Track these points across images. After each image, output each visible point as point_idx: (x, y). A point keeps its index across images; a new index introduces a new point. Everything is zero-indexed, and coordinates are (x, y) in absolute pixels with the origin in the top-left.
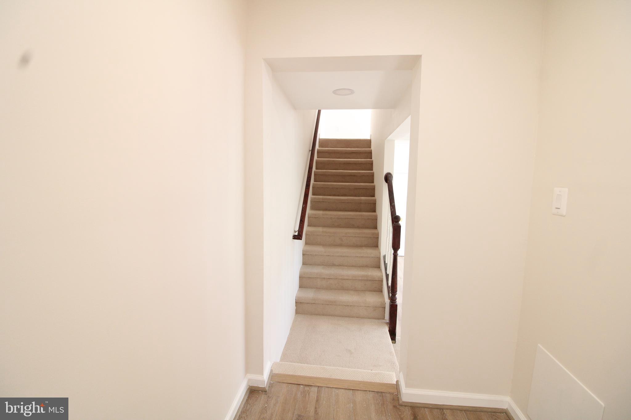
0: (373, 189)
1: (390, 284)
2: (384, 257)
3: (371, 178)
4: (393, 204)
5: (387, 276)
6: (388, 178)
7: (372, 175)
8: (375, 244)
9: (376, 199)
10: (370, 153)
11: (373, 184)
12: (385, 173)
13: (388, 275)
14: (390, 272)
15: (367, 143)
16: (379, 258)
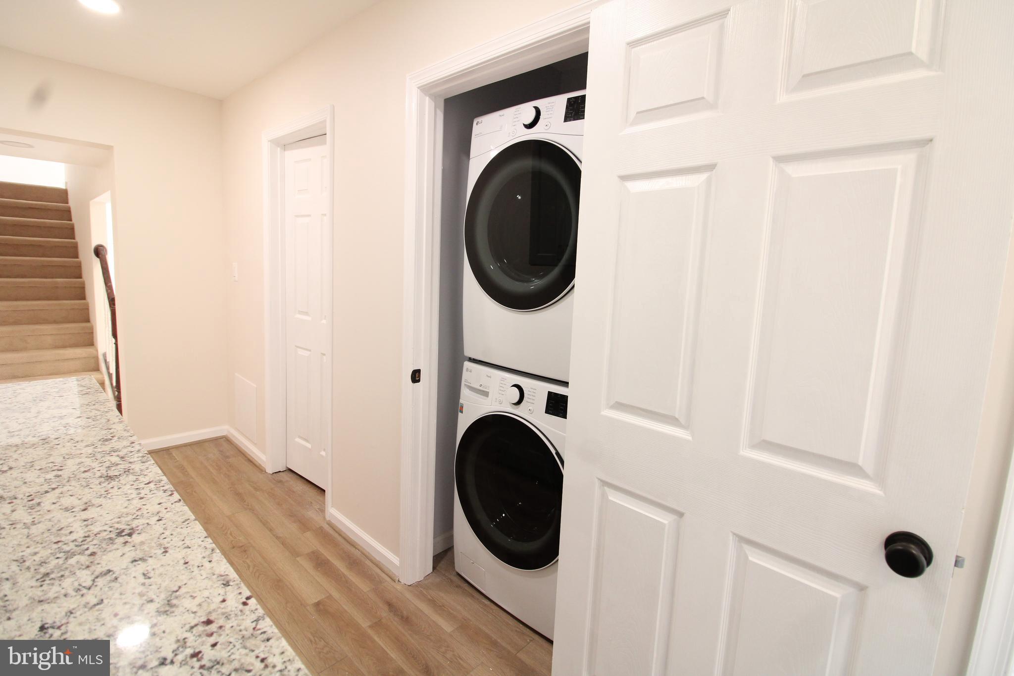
0: (79, 267)
1: (114, 384)
2: (105, 355)
3: (73, 251)
4: (109, 284)
5: (110, 375)
6: (99, 252)
7: (75, 247)
8: (89, 341)
9: (84, 282)
10: (68, 211)
11: (77, 259)
12: (94, 244)
13: (112, 374)
14: (113, 370)
15: (62, 195)
16: (96, 358)
